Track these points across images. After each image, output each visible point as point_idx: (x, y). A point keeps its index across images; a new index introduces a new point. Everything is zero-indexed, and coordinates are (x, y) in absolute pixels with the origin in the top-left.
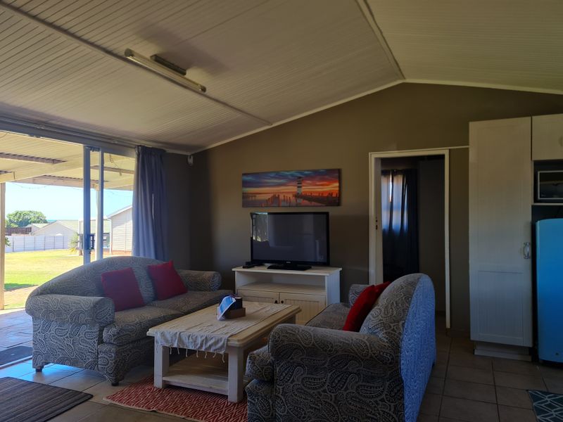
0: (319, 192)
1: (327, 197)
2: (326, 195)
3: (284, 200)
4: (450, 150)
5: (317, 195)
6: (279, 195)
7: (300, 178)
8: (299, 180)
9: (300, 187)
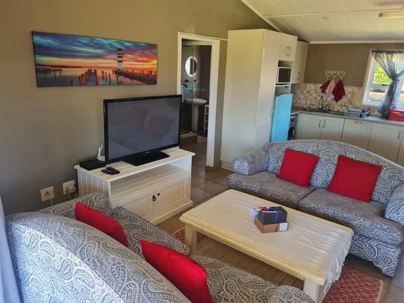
0: (140, 70)
1: (148, 75)
2: (146, 73)
3: (103, 78)
4: (221, 40)
5: (139, 72)
6: (95, 71)
7: (120, 50)
8: (120, 53)
9: (121, 62)
